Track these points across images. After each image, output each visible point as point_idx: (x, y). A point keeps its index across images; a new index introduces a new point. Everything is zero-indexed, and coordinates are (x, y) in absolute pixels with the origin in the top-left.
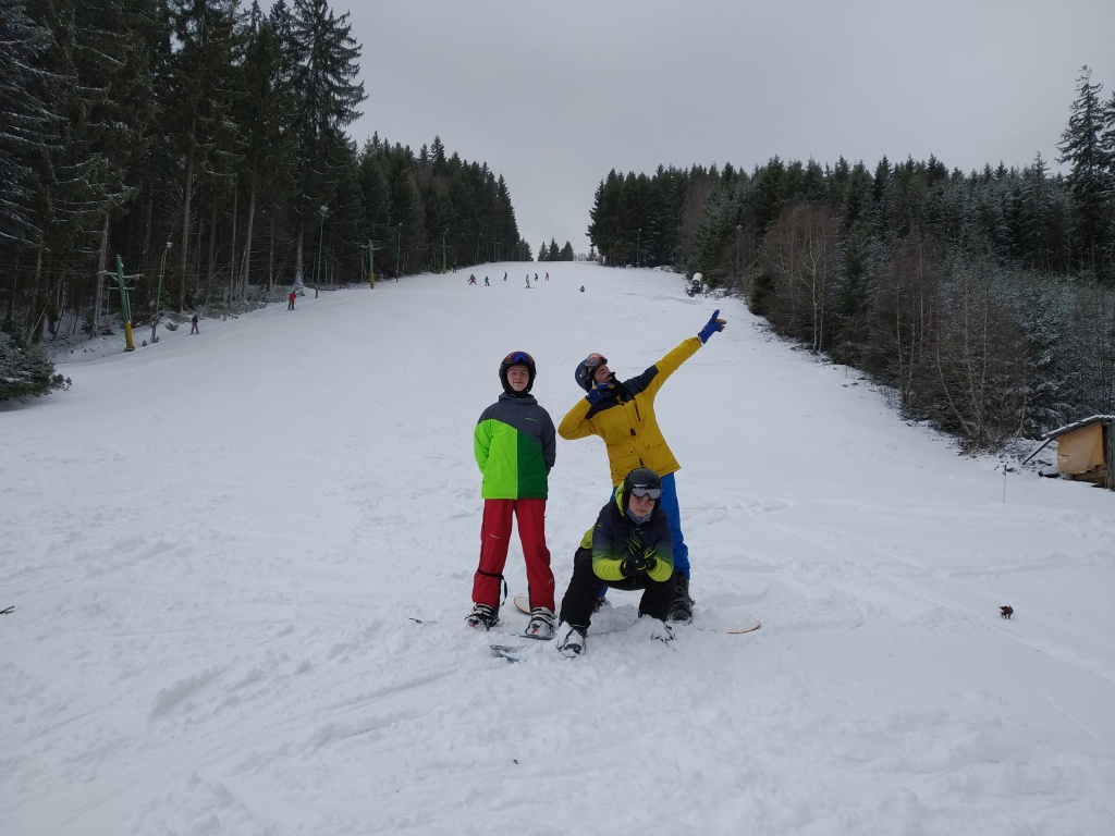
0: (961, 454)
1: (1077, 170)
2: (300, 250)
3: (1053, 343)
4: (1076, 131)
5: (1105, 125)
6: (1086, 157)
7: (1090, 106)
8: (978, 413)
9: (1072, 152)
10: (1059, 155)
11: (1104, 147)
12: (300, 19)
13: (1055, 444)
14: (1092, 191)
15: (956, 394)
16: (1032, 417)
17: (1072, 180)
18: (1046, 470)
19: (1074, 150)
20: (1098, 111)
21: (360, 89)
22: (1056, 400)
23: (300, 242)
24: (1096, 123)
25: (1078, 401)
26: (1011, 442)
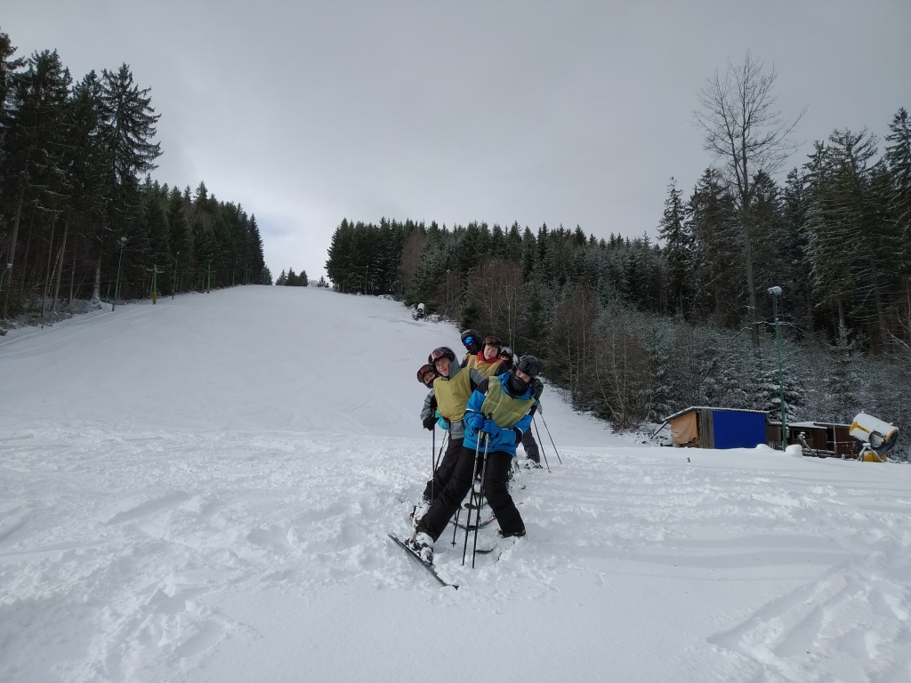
0: (613, 433)
1: (670, 246)
2: (98, 271)
3: (665, 362)
4: (668, 219)
5: (686, 216)
6: (675, 237)
7: (676, 204)
8: (623, 406)
9: (666, 233)
10: (659, 234)
11: (685, 231)
12: (109, 88)
13: (669, 426)
14: (679, 260)
15: (608, 394)
16: (654, 409)
17: (667, 251)
18: (665, 442)
19: (667, 232)
20: (681, 207)
21: (157, 146)
22: (667, 399)
23: (99, 265)
24: (680, 215)
25: (679, 399)
26: (643, 425)
